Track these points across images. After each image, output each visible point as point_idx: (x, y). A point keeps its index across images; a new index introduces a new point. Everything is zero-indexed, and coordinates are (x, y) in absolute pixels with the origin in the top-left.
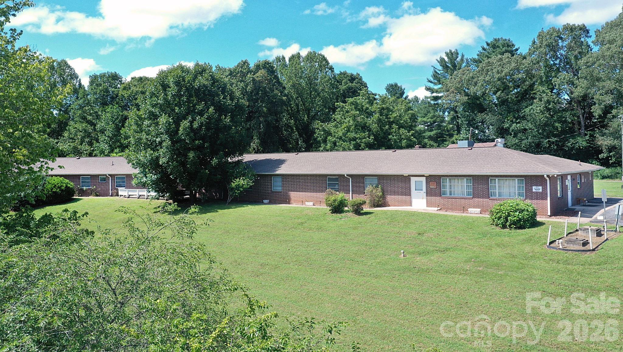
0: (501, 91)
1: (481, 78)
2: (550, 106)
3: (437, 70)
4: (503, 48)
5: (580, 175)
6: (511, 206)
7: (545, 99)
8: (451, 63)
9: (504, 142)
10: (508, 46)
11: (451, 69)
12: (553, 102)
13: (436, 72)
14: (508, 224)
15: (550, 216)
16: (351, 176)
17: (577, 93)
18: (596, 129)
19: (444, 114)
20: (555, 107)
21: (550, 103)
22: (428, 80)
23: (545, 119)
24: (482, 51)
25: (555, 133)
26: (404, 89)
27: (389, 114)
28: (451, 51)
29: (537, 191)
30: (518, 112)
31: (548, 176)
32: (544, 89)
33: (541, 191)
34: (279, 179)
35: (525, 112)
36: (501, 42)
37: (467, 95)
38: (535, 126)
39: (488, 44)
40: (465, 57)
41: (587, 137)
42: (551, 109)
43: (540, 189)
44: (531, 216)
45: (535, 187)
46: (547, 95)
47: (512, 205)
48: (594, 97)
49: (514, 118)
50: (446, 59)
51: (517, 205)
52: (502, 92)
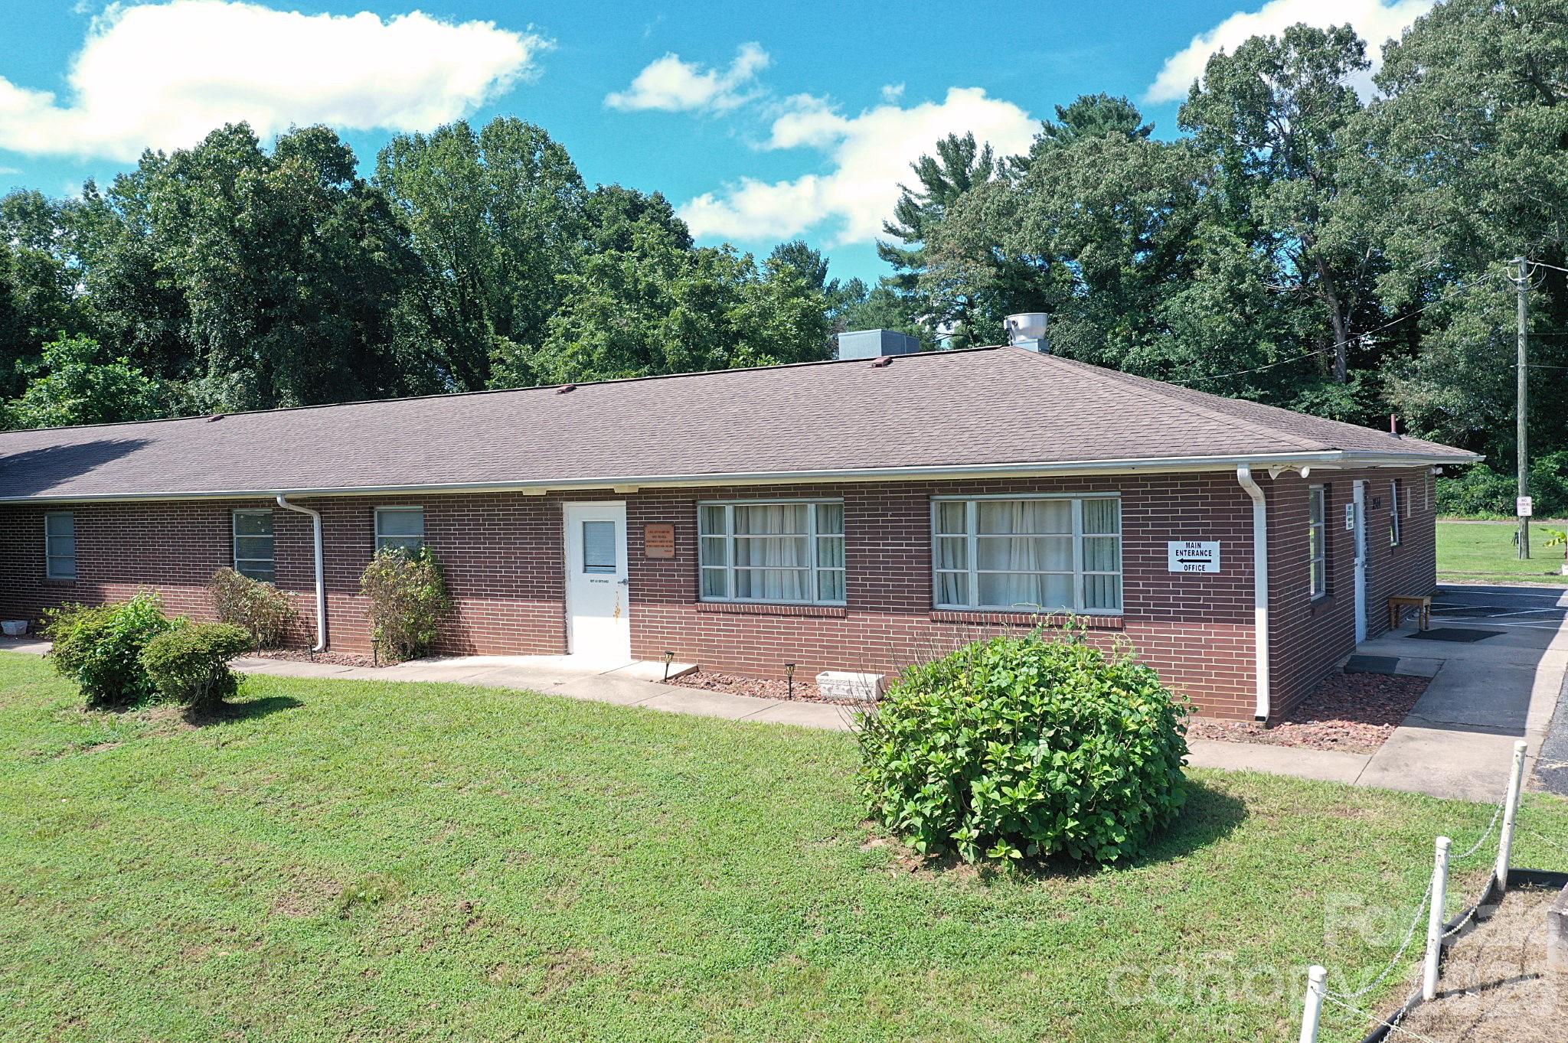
0: (1094, 245)
1: (1036, 203)
2: (1244, 286)
3: (912, 197)
4: (1105, 123)
5: (1398, 482)
6: (1001, 692)
7: (1229, 262)
8: (954, 174)
9: (1041, 331)
10: (1121, 117)
11: (952, 190)
12: (1254, 272)
13: (908, 201)
14: (965, 834)
15: (1270, 722)
16: (320, 503)
17: (1329, 239)
18: (1383, 357)
19: (934, 329)
20: (1258, 290)
21: (1244, 277)
22: (886, 225)
23: (1228, 328)
24: (1043, 137)
25: (1258, 371)
26: (826, 262)
27: (727, 309)
28: (952, 138)
29: (1196, 568)
30: (1147, 311)
31: (1259, 476)
32: (1225, 231)
33: (1214, 567)
34: (66, 525)
35: (1166, 309)
36: (1099, 105)
37: (994, 262)
38: (1199, 352)
39: (1062, 115)
40: (995, 156)
41: (1355, 386)
42: (1247, 295)
43: (1210, 556)
44: (1141, 773)
45: (1181, 545)
46: (1234, 250)
47: (1002, 679)
48: (1387, 241)
49: (1135, 329)
50: (941, 163)
51: (1043, 683)
52: (1099, 247)
